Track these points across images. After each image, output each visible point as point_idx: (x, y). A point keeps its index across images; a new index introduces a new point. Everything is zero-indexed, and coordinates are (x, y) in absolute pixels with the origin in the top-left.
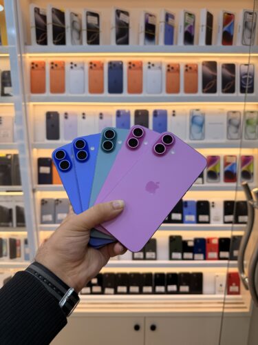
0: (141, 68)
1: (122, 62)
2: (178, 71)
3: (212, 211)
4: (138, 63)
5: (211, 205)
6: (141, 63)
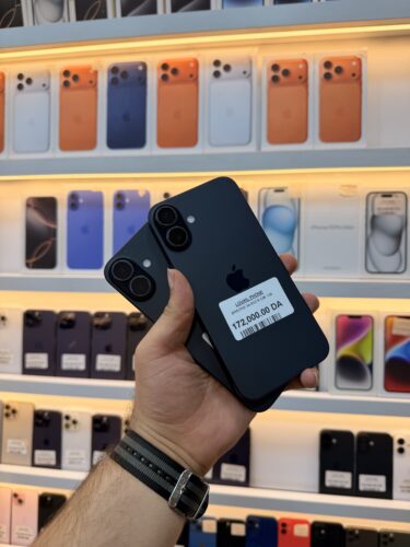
1: (144, 65)
2: (303, 79)
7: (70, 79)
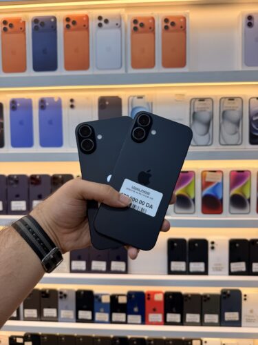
0: (86, 27)
1: (55, 18)
2: (152, 29)
3: (212, 255)
4: (81, 18)
5: (210, 245)
6: (87, 17)
7: (7, 26)
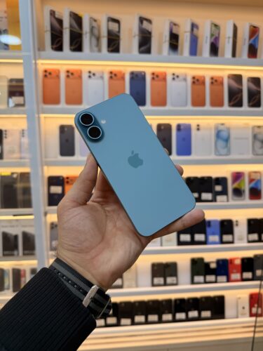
0: (164, 79)
1: (145, 73)
2: (203, 83)
3: (236, 230)
4: (162, 73)
5: (235, 223)
6: (165, 74)
7: (113, 75)
